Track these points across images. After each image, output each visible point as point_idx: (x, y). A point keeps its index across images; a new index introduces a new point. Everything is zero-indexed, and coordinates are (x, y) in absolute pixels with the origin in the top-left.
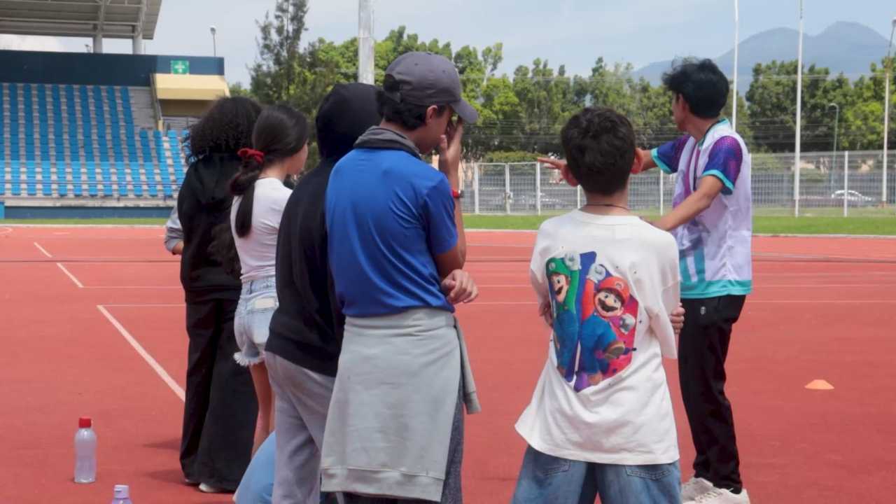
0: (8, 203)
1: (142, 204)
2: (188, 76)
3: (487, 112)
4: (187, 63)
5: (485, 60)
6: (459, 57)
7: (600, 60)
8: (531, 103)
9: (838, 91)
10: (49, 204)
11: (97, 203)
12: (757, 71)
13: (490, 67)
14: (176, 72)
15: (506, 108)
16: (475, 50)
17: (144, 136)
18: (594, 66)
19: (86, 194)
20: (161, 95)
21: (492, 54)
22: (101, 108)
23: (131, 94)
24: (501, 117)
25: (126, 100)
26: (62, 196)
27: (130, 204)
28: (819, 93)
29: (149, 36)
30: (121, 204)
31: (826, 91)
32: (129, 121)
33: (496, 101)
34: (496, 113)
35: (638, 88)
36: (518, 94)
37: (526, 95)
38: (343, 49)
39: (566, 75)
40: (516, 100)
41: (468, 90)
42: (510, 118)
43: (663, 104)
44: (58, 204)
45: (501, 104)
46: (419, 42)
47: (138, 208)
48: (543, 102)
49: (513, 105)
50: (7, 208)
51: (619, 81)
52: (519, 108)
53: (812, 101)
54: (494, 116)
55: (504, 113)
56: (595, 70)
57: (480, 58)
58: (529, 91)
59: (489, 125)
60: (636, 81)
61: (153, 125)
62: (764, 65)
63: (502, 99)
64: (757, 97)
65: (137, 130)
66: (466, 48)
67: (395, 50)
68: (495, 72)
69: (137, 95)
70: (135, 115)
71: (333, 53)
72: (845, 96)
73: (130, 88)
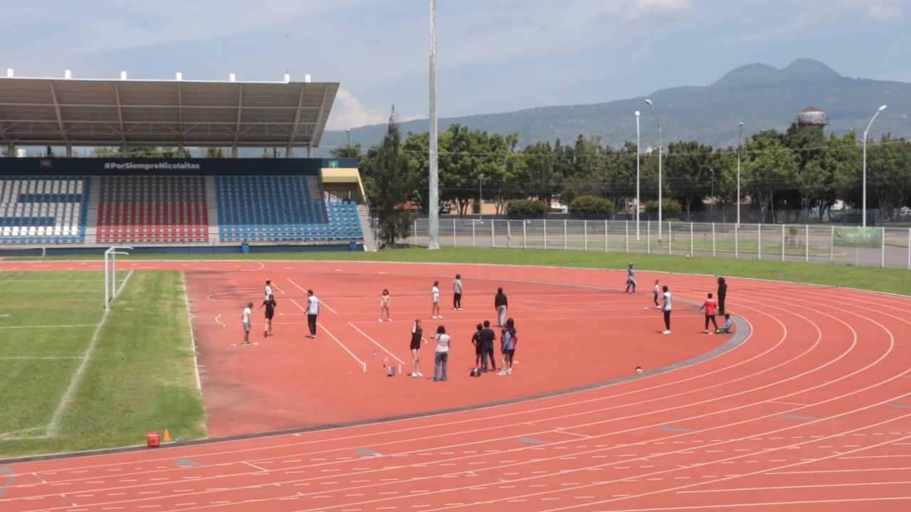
0: (251, 244)
1: (317, 243)
2: (337, 169)
3: (509, 174)
4: (337, 162)
5: (508, 142)
6: (492, 141)
7: (581, 136)
8: (535, 167)
9: (718, 160)
10: (270, 244)
11: (294, 243)
12: (671, 148)
13: (510, 147)
14: (331, 167)
15: (520, 171)
16: (501, 136)
17: (316, 205)
18: (577, 140)
19: (288, 238)
20: (324, 181)
21: (512, 139)
22: (292, 189)
23: (307, 180)
24: (517, 176)
25: (305, 183)
26: (276, 240)
27: (311, 243)
28: (706, 161)
29: (316, 146)
30: (306, 244)
31: (710, 160)
32: (308, 196)
33: (514, 167)
34: (514, 174)
35: (606, 152)
36: (527, 163)
37: (532, 163)
38: (423, 138)
39: (561, 145)
40: (526, 166)
41: (497, 160)
42: (523, 177)
43: (614, 168)
44: (275, 244)
45: (517, 169)
46: (469, 131)
47: (314, 246)
48: (543, 166)
49: (524, 169)
50: (250, 247)
51: (594, 148)
52: (528, 171)
53: (702, 166)
54: (513, 176)
55: (520, 174)
56: (578, 143)
57: (505, 141)
58: (535, 161)
59: (511, 180)
60: (604, 147)
61: (320, 198)
62: (675, 144)
63: (518, 166)
64: (671, 163)
65: (312, 201)
66: (496, 135)
67: (454, 138)
68: (514, 149)
69: (311, 180)
70: (311, 193)
71: (417, 140)
72: (721, 162)
73: (308, 177)
